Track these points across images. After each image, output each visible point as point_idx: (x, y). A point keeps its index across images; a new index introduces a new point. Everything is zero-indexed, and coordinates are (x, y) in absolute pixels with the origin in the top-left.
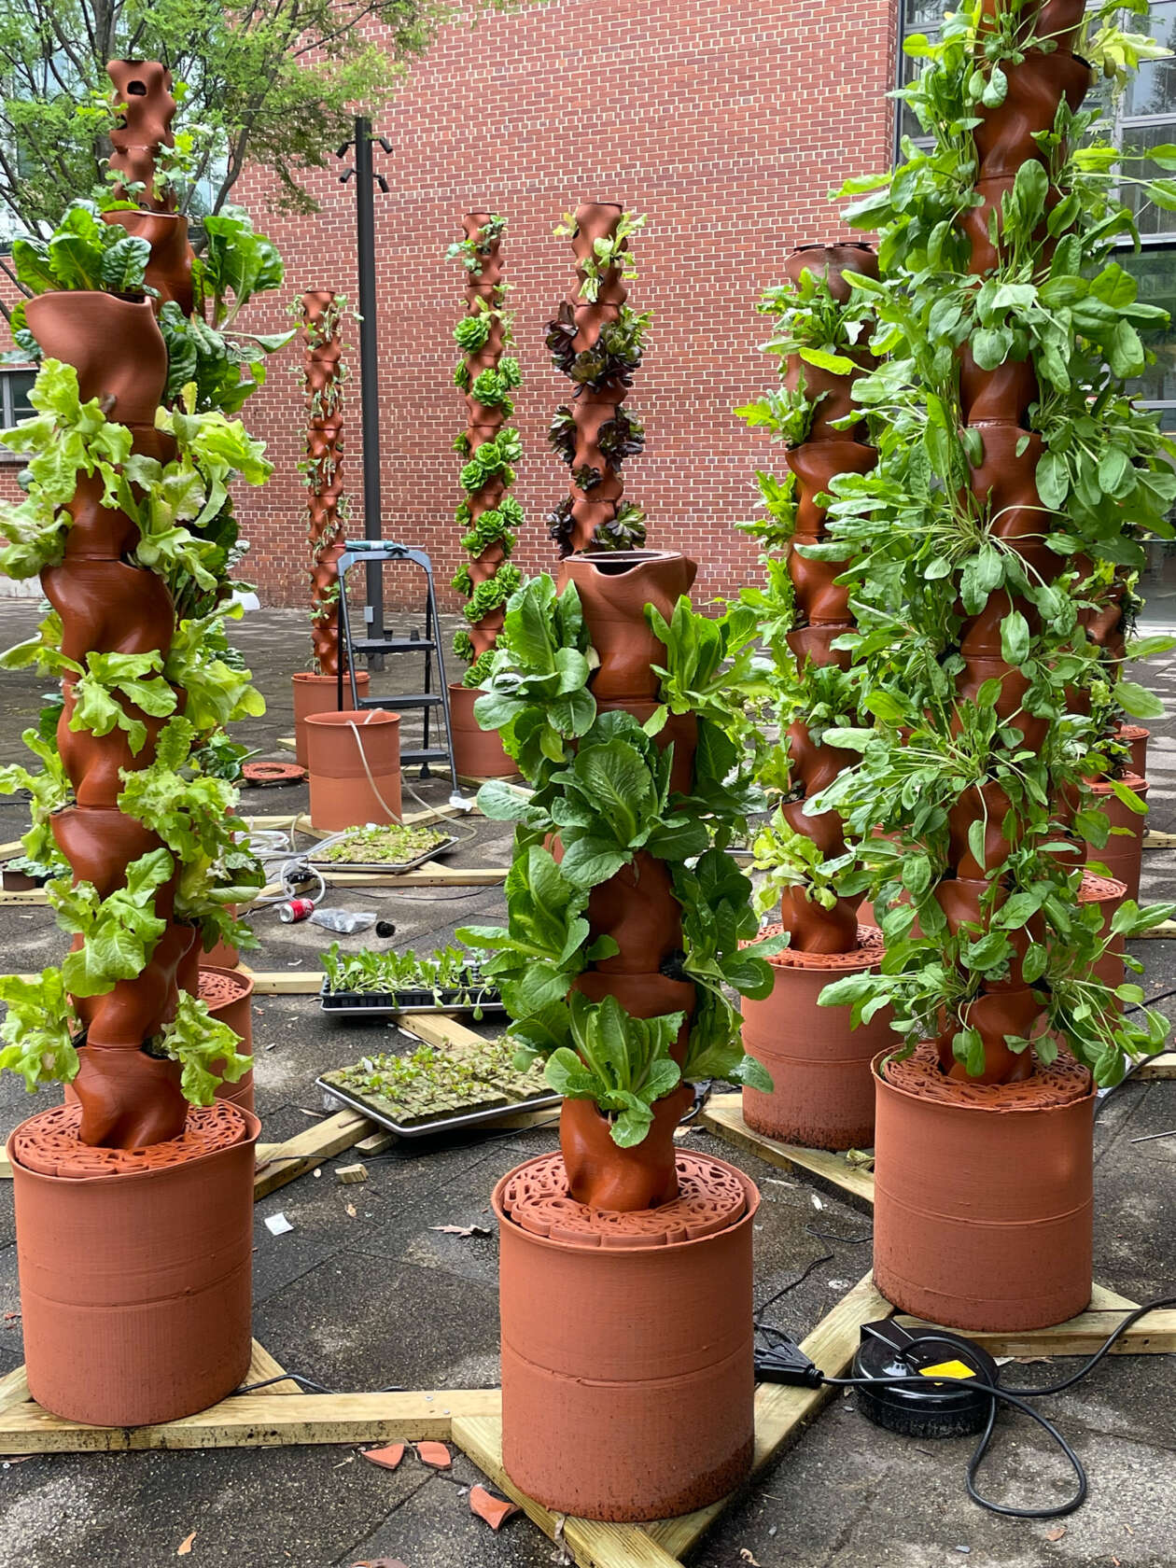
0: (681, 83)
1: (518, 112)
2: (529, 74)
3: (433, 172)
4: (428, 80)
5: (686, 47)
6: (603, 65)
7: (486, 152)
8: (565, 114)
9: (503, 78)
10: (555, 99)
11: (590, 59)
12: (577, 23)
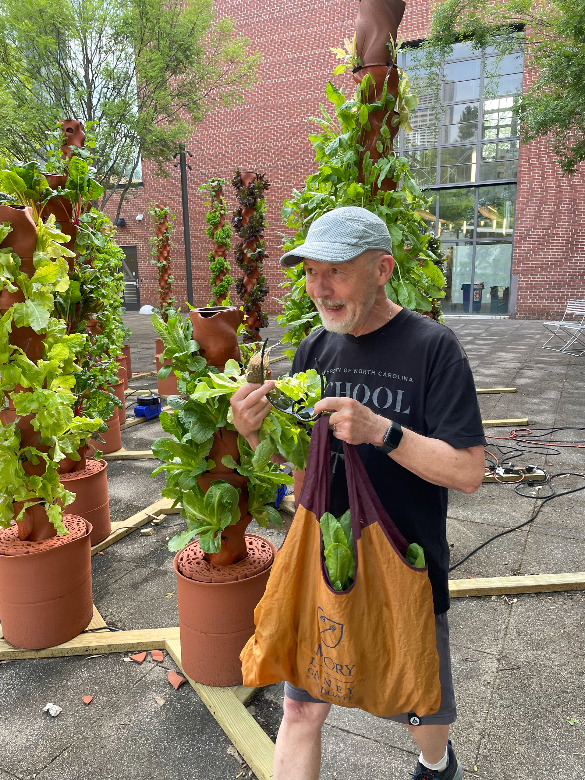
0: (294, 133)
1: (239, 143)
2: (243, 130)
3: (211, 164)
4: (208, 132)
5: (295, 120)
6: (267, 127)
7: (229, 157)
8: (255, 144)
9: (234, 131)
10: (252, 139)
11: (263, 125)
12: (258, 113)
